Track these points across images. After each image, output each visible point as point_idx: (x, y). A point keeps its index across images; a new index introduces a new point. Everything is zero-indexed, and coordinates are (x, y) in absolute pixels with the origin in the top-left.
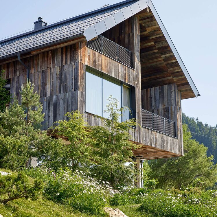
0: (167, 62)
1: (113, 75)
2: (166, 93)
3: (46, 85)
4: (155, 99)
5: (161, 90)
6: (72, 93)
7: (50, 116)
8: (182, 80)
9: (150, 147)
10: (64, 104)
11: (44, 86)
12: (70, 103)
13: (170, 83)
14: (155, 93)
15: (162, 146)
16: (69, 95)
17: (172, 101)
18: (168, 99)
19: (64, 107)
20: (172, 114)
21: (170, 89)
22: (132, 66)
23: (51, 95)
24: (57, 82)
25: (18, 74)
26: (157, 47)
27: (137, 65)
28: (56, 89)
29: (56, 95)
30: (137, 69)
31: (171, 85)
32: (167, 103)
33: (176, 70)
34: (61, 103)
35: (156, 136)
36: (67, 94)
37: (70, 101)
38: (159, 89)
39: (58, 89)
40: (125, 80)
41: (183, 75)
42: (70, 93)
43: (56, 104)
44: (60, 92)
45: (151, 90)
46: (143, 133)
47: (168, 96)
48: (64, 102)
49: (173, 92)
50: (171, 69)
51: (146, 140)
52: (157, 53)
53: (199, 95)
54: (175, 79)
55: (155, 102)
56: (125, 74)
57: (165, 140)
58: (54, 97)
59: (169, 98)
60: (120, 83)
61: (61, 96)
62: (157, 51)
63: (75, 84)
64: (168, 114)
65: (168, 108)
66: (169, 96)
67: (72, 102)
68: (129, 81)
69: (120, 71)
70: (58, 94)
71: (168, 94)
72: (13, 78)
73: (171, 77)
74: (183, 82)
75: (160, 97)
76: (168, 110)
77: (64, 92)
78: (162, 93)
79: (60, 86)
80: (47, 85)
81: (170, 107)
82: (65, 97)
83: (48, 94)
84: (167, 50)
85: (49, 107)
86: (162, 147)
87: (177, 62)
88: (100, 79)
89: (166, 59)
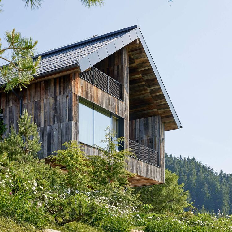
0: (153, 95)
1: (104, 107)
3: (40, 115)
4: (140, 130)
6: (66, 124)
7: (45, 145)
8: (166, 112)
10: (58, 134)
11: (38, 116)
12: (64, 133)
13: (154, 115)
14: (139, 125)
15: (146, 174)
16: (63, 126)
17: (156, 133)
19: (59, 137)
20: (155, 145)
21: (155, 120)
22: (121, 98)
23: (45, 125)
24: (50, 113)
26: (144, 79)
27: (125, 97)
28: (50, 120)
29: (50, 126)
30: (125, 101)
31: (156, 117)
32: (151, 135)
33: (161, 102)
34: (55, 133)
35: (141, 165)
36: (61, 124)
37: (64, 131)
38: (144, 121)
39: (52, 120)
40: (115, 111)
41: (168, 107)
42: (64, 123)
43: (50, 134)
44: (54, 123)
45: (135, 121)
46: (130, 162)
47: (152, 128)
48: (58, 132)
49: (157, 124)
50: (157, 101)
51: (133, 169)
52: (144, 85)
53: (181, 127)
54: (160, 112)
55: (140, 133)
56: (115, 106)
57: (149, 169)
58: (48, 127)
59: (153, 130)
60: (110, 114)
61: (55, 126)
62: (144, 83)
63: (69, 115)
64: (152, 145)
65: (152, 138)
66: (154, 127)
67: (66, 132)
68: (118, 113)
69: (110, 103)
70: (52, 124)
71: (152, 126)
72: (6, 108)
73: (156, 110)
74: (167, 114)
75: (144, 128)
76: (152, 140)
77: (58, 123)
78: (146, 125)
79: (54, 116)
80: (41, 116)
81: (154, 138)
82: (59, 127)
83: (42, 124)
84: (154, 82)
85: (43, 137)
86: (146, 176)
87: (163, 95)
88: (92, 110)
89: (152, 92)
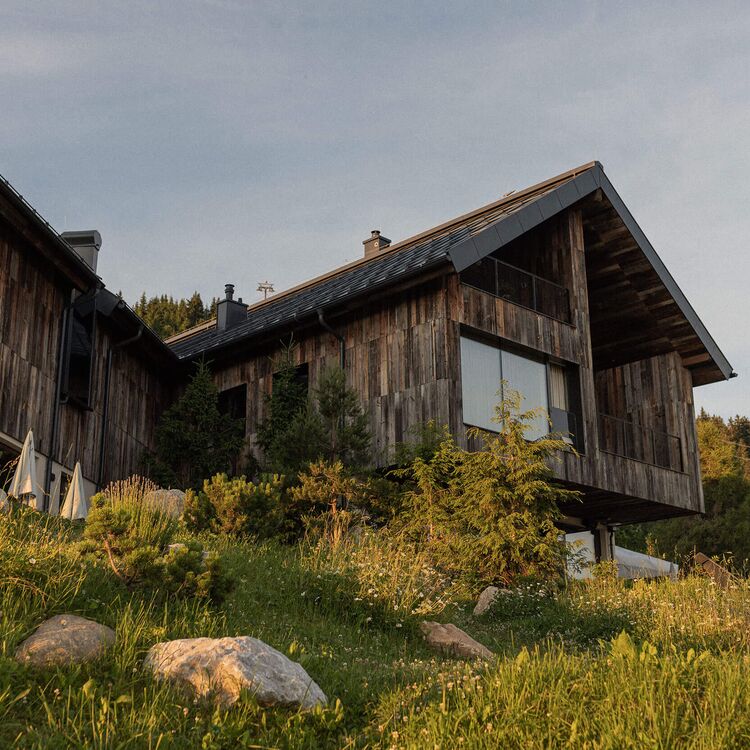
0: (654, 307)
1: (524, 342)
2: (658, 375)
3: (380, 371)
4: (633, 389)
5: (645, 369)
6: (431, 385)
7: (390, 436)
8: (690, 342)
9: (622, 496)
10: (417, 410)
11: (375, 373)
12: (429, 407)
13: (665, 351)
14: (631, 376)
15: (649, 492)
16: (426, 390)
17: (672, 392)
18: (661, 388)
19: (418, 415)
20: (672, 420)
21: (665, 364)
22: (569, 320)
23: (390, 391)
24: (400, 365)
25: (323, 350)
26: (627, 274)
27: (580, 317)
28: (400, 380)
29: (400, 392)
30: (581, 326)
31: (667, 356)
32: (659, 398)
33: (674, 321)
34: (411, 406)
35: (633, 470)
36: (423, 387)
37: (429, 402)
38: (642, 367)
39: (403, 380)
40: (553, 351)
41: (692, 331)
42: (428, 385)
43: (401, 410)
44: (407, 385)
45: (622, 369)
46: (602, 465)
47: (661, 381)
48: (417, 404)
49: (673, 372)
50: (665, 320)
51: (610, 480)
52: (627, 287)
53: (733, 375)
54: (674, 343)
55: (633, 395)
56: (552, 338)
57: (657, 478)
58: (397, 396)
59: (664, 386)
60: (541, 358)
61: (411, 392)
62: (627, 282)
63: (437, 365)
64: (665, 422)
65: (663, 407)
66: (664, 380)
67: (433, 404)
68: (563, 354)
69: (540, 333)
70: (403, 389)
71: (660, 376)
72: (314, 361)
73: (666, 339)
74: (694, 348)
75: (643, 384)
76: (664, 410)
77: (415, 385)
78: (647, 376)
79: (407, 371)
80: (382, 372)
81: (667, 406)
82: (418, 394)
83: (384, 391)
84: (651, 278)
85: (386, 417)
86: (649, 495)
87: (675, 304)
88: (495, 352)
89: (649, 300)
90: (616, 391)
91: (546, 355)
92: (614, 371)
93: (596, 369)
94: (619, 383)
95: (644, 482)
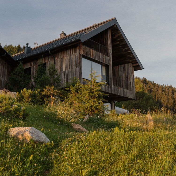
0: (126, 52)
1: (97, 59)
3: (63, 65)
4: (121, 71)
5: (124, 67)
7: (65, 80)
8: (134, 61)
9: (118, 95)
13: (128, 62)
14: (121, 68)
16: (74, 70)
17: (129, 72)
18: (127, 71)
19: (72, 76)
20: (129, 78)
21: (129, 66)
22: (107, 55)
23: (65, 70)
24: (68, 63)
25: (50, 60)
26: (121, 44)
27: (110, 54)
28: (68, 67)
30: (110, 56)
31: (129, 64)
32: (127, 73)
33: (131, 56)
34: (70, 74)
35: (120, 89)
36: (73, 69)
37: (74, 72)
38: (123, 66)
41: (135, 58)
42: (74, 69)
43: (68, 74)
44: (69, 69)
45: (119, 66)
48: (72, 73)
49: (130, 67)
50: (129, 55)
51: (115, 91)
52: (121, 48)
53: (143, 69)
54: (131, 61)
56: (103, 59)
57: (125, 92)
58: (67, 71)
61: (70, 70)
62: (121, 46)
63: (76, 64)
65: (127, 75)
66: (128, 69)
67: (75, 73)
68: (105, 62)
69: (101, 57)
70: (68, 69)
71: (127, 68)
72: (48, 62)
73: (129, 60)
75: (123, 70)
76: (128, 76)
77: (71, 69)
78: (124, 68)
79: (70, 65)
81: (128, 75)
82: (72, 71)
83: (64, 70)
84: (126, 46)
85: (64, 76)
86: (123, 95)
87: (131, 52)
88: (90, 61)
89: (126, 51)
90: (117, 71)
91: (102, 63)
92: (117, 67)
93: (113, 66)
94: (118, 70)
95: (122, 92)
